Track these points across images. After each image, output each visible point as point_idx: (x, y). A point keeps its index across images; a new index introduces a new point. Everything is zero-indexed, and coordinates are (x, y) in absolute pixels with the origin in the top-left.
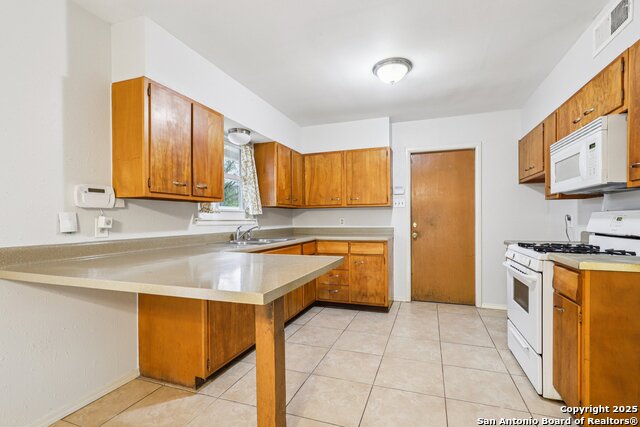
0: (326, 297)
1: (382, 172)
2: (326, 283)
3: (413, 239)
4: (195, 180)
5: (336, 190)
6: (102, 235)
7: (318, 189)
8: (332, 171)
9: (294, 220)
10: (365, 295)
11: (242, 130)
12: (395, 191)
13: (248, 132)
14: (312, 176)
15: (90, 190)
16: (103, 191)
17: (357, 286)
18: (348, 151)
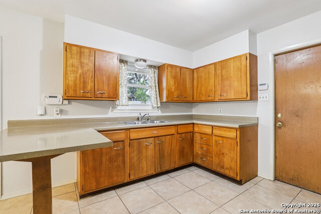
0: (199, 162)
1: (243, 74)
2: (199, 152)
3: (276, 128)
4: (96, 90)
5: (212, 90)
6: (58, 116)
7: (201, 90)
8: (209, 77)
9: (193, 110)
10: (222, 167)
11: (141, 60)
12: (260, 88)
13: (145, 61)
14: (198, 82)
15: (50, 97)
16: (56, 97)
17: (217, 158)
18: (219, 62)
